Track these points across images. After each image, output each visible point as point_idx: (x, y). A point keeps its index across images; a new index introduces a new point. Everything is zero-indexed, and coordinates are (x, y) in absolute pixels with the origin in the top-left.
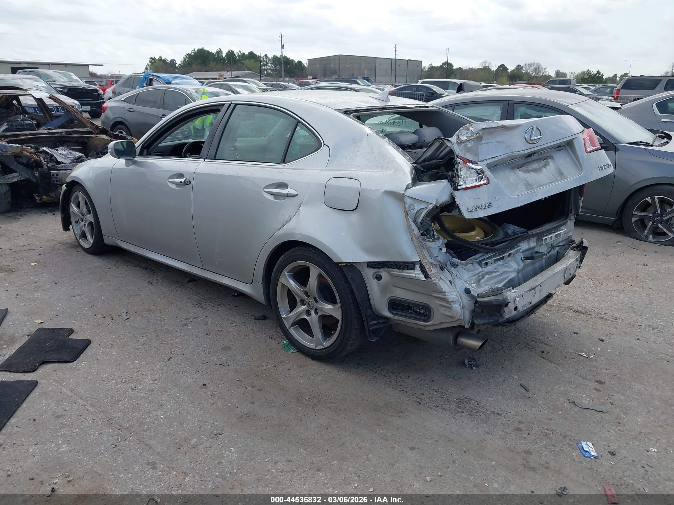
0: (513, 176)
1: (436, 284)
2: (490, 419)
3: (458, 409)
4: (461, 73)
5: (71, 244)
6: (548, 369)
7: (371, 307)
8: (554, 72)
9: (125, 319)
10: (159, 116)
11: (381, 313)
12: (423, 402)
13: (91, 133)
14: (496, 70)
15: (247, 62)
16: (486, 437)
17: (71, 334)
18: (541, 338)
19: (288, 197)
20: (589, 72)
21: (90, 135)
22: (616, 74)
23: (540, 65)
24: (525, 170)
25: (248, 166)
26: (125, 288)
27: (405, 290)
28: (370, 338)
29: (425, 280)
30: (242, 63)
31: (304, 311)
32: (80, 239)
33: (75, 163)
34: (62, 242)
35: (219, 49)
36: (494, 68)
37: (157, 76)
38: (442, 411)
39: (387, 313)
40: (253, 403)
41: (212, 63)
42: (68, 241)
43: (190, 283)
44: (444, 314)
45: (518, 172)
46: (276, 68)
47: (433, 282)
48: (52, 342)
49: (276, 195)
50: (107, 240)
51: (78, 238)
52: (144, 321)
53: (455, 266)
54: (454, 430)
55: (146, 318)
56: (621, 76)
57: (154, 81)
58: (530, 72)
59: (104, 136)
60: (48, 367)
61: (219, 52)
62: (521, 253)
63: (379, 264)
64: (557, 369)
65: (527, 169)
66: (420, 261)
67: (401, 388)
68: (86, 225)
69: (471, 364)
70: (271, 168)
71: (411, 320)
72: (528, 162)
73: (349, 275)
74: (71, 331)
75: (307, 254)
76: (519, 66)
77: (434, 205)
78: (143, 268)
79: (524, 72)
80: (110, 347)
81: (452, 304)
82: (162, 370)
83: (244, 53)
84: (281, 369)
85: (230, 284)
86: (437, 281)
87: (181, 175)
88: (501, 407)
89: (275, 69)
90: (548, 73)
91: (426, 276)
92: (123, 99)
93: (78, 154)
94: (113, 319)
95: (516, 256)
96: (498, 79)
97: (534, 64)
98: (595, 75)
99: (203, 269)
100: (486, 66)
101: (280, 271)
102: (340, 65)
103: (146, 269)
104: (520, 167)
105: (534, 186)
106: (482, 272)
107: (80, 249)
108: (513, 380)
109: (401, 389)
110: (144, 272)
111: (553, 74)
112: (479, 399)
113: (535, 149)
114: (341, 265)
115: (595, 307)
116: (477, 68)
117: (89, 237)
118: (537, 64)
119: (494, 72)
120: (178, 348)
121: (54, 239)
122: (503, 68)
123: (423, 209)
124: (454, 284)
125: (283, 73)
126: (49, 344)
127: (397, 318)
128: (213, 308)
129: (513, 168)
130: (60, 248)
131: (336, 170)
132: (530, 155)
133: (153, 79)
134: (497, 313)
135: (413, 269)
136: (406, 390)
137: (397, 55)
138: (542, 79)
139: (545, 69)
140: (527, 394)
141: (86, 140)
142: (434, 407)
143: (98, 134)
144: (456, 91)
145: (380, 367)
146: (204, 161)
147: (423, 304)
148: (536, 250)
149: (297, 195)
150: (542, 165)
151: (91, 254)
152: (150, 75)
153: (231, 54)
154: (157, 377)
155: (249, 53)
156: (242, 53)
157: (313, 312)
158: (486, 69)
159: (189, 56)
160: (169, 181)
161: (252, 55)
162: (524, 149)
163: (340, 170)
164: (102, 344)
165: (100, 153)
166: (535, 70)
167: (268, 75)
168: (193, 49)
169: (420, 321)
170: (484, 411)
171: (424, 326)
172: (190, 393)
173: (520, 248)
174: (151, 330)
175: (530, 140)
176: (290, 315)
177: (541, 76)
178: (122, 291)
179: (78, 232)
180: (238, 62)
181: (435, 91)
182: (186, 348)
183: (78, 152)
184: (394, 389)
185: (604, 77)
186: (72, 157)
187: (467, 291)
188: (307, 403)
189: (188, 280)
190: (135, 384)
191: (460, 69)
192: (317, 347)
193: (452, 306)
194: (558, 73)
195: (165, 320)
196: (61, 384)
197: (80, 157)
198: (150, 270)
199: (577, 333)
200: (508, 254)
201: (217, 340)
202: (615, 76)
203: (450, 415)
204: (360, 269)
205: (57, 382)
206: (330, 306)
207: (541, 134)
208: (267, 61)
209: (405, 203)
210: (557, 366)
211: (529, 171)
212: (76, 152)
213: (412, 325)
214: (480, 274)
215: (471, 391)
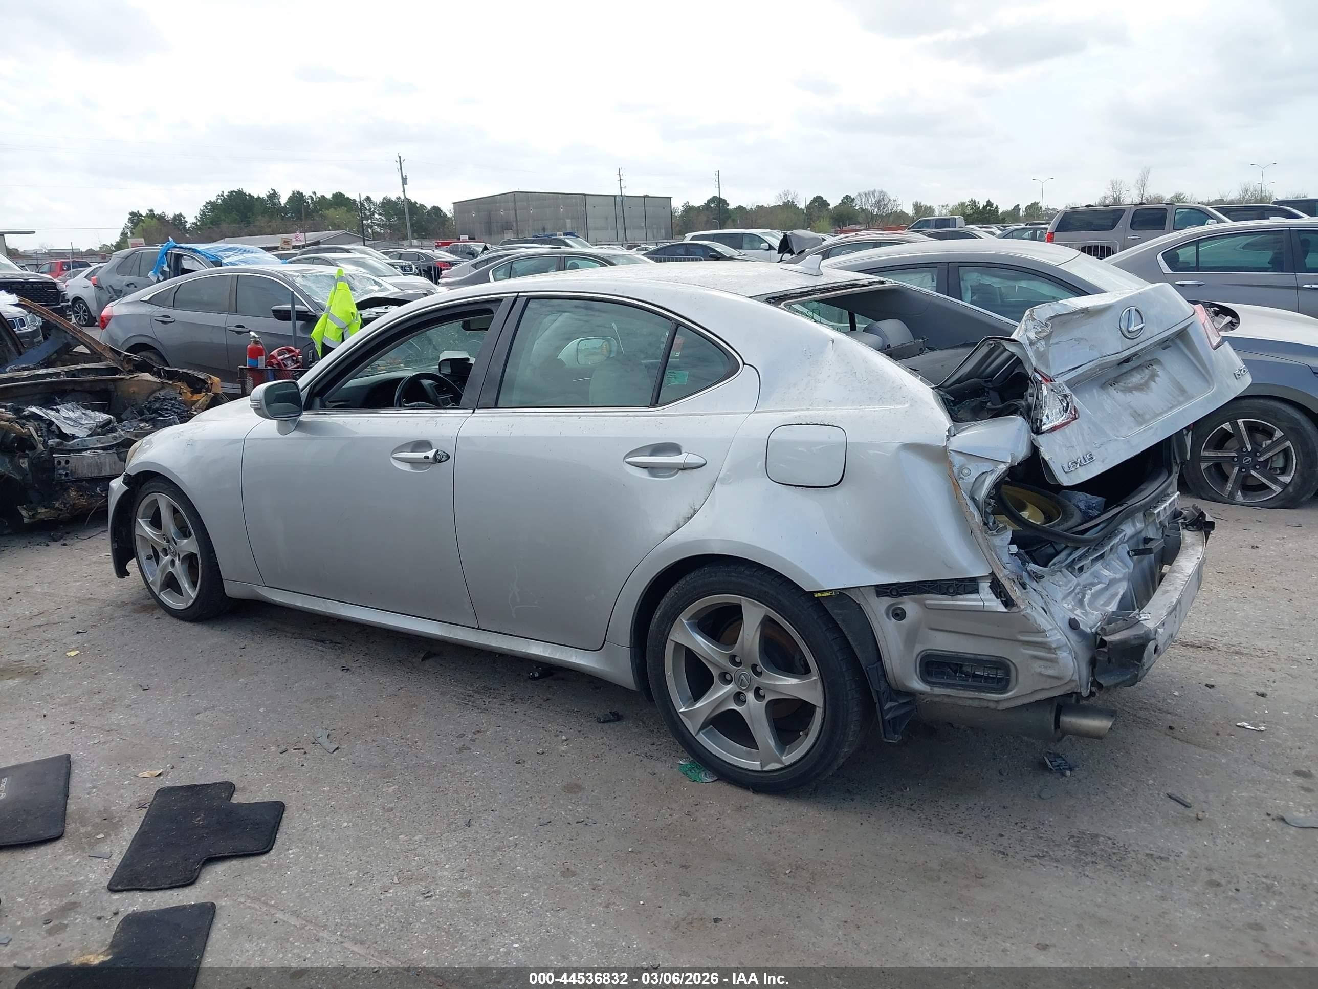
0: (1108, 401)
1: (1028, 616)
2: (1152, 871)
3: (1083, 857)
4: (746, 216)
5: (133, 604)
6: (1200, 760)
7: (884, 674)
8: (912, 206)
9: (332, 751)
10: (229, 328)
11: (907, 684)
12: (1010, 852)
13: (114, 371)
14: (808, 207)
15: (331, 213)
16: (1164, 906)
17: (233, 793)
18: (1153, 701)
19: (684, 469)
20: (974, 203)
21: (117, 376)
22: (1018, 205)
23: (885, 193)
24: (1122, 389)
25: (580, 417)
26: (297, 685)
27: (953, 634)
28: (885, 737)
29: (1005, 610)
30: (321, 215)
31: (730, 695)
32: (160, 591)
33: (99, 434)
34: (114, 602)
35: (273, 190)
36: (802, 203)
37: (190, 249)
38: (1055, 864)
39: (917, 684)
40: (686, 894)
41: (260, 217)
42: (126, 598)
43: (427, 662)
44: (1041, 674)
45: (1112, 391)
46: (389, 220)
47: (1022, 613)
48: (202, 815)
49: (652, 468)
50: (232, 589)
51: (156, 590)
52: (373, 750)
53: (1038, 578)
54: (1100, 900)
55: (374, 744)
56: (1026, 208)
57: (184, 259)
58: (869, 208)
59: (147, 376)
60: (220, 869)
61: (273, 196)
62: (1124, 543)
63: (900, 587)
64: (1215, 757)
65: (1126, 385)
66: (992, 574)
67: (954, 830)
68: (177, 562)
69: (1058, 766)
70: (634, 416)
71: (968, 692)
72: (1124, 373)
73: (837, 614)
74: (230, 788)
75: (733, 579)
76: (847, 197)
77: (1008, 465)
78: (314, 640)
79: (857, 208)
80: (329, 813)
81: (1058, 652)
82: (465, 848)
83: (323, 196)
84: (703, 819)
85: (547, 655)
86: (1029, 611)
87: (422, 445)
88: (1159, 844)
89: (388, 223)
90: (899, 208)
91: (1008, 602)
92: (147, 298)
93: (103, 417)
94: (305, 753)
95: (1119, 551)
96: (813, 224)
97: (874, 193)
98: (985, 207)
99: (478, 628)
100: (789, 201)
101: (671, 618)
102: (518, 212)
103: (323, 641)
104: (1114, 382)
105: (1147, 417)
106: (1078, 584)
107: (160, 613)
108: (1149, 789)
109: (956, 832)
110: (320, 648)
111: (910, 211)
112: (1111, 833)
113: (1137, 348)
114: (819, 595)
115: (1214, 634)
116: (772, 204)
117: (185, 584)
118: (880, 192)
119: (805, 212)
120: (474, 799)
121: (92, 596)
122: (819, 203)
123: (986, 474)
124: (1051, 614)
125: (409, 232)
126: (199, 821)
127: (938, 690)
128: (502, 707)
129: (1103, 386)
130: (115, 615)
131: (781, 411)
132: (1127, 360)
133: (182, 256)
134: (1136, 662)
135: (976, 591)
136: (966, 832)
137: (625, 187)
138: (891, 218)
139: (895, 201)
140: (1187, 812)
141: (111, 387)
142: (1035, 859)
143: (130, 372)
144: (777, 252)
145: (893, 793)
146: (473, 412)
147: (994, 659)
148: (1143, 535)
149: (704, 465)
150: (1147, 376)
151: (191, 621)
152: (175, 247)
153: (297, 198)
154: (463, 864)
155: (334, 196)
156: (319, 195)
157: (750, 696)
158: (789, 206)
159: (212, 206)
160: (394, 458)
161: (340, 200)
162: (1121, 350)
163: (789, 411)
164: (309, 807)
165: (145, 410)
166: (878, 203)
167: (376, 236)
168: (220, 193)
169: (988, 692)
170: (1133, 854)
171: (997, 702)
172: (548, 888)
173: (1124, 533)
174: (399, 767)
175: (1129, 332)
176: (698, 705)
177: (889, 215)
178: (296, 692)
179: (156, 577)
180: (314, 214)
181: (720, 253)
182: (492, 797)
183: (99, 411)
184: (942, 833)
185: (1000, 211)
186: (89, 423)
187: (1073, 625)
188: (791, 881)
189: (422, 655)
190: (424, 884)
191: (741, 208)
192: (765, 767)
193: (1057, 656)
194: (917, 207)
195: (416, 742)
196: (266, 904)
197: (109, 422)
198: (331, 642)
199: (1212, 686)
200: (1109, 547)
201: (544, 773)
202: (1017, 208)
203: (1075, 870)
204: (860, 601)
205: (254, 899)
206: (793, 681)
207: (1144, 321)
208: (370, 209)
209: (951, 465)
210: (1212, 753)
211: (1130, 390)
212: (97, 413)
213: (969, 703)
214: (1077, 590)
215: (1086, 818)
